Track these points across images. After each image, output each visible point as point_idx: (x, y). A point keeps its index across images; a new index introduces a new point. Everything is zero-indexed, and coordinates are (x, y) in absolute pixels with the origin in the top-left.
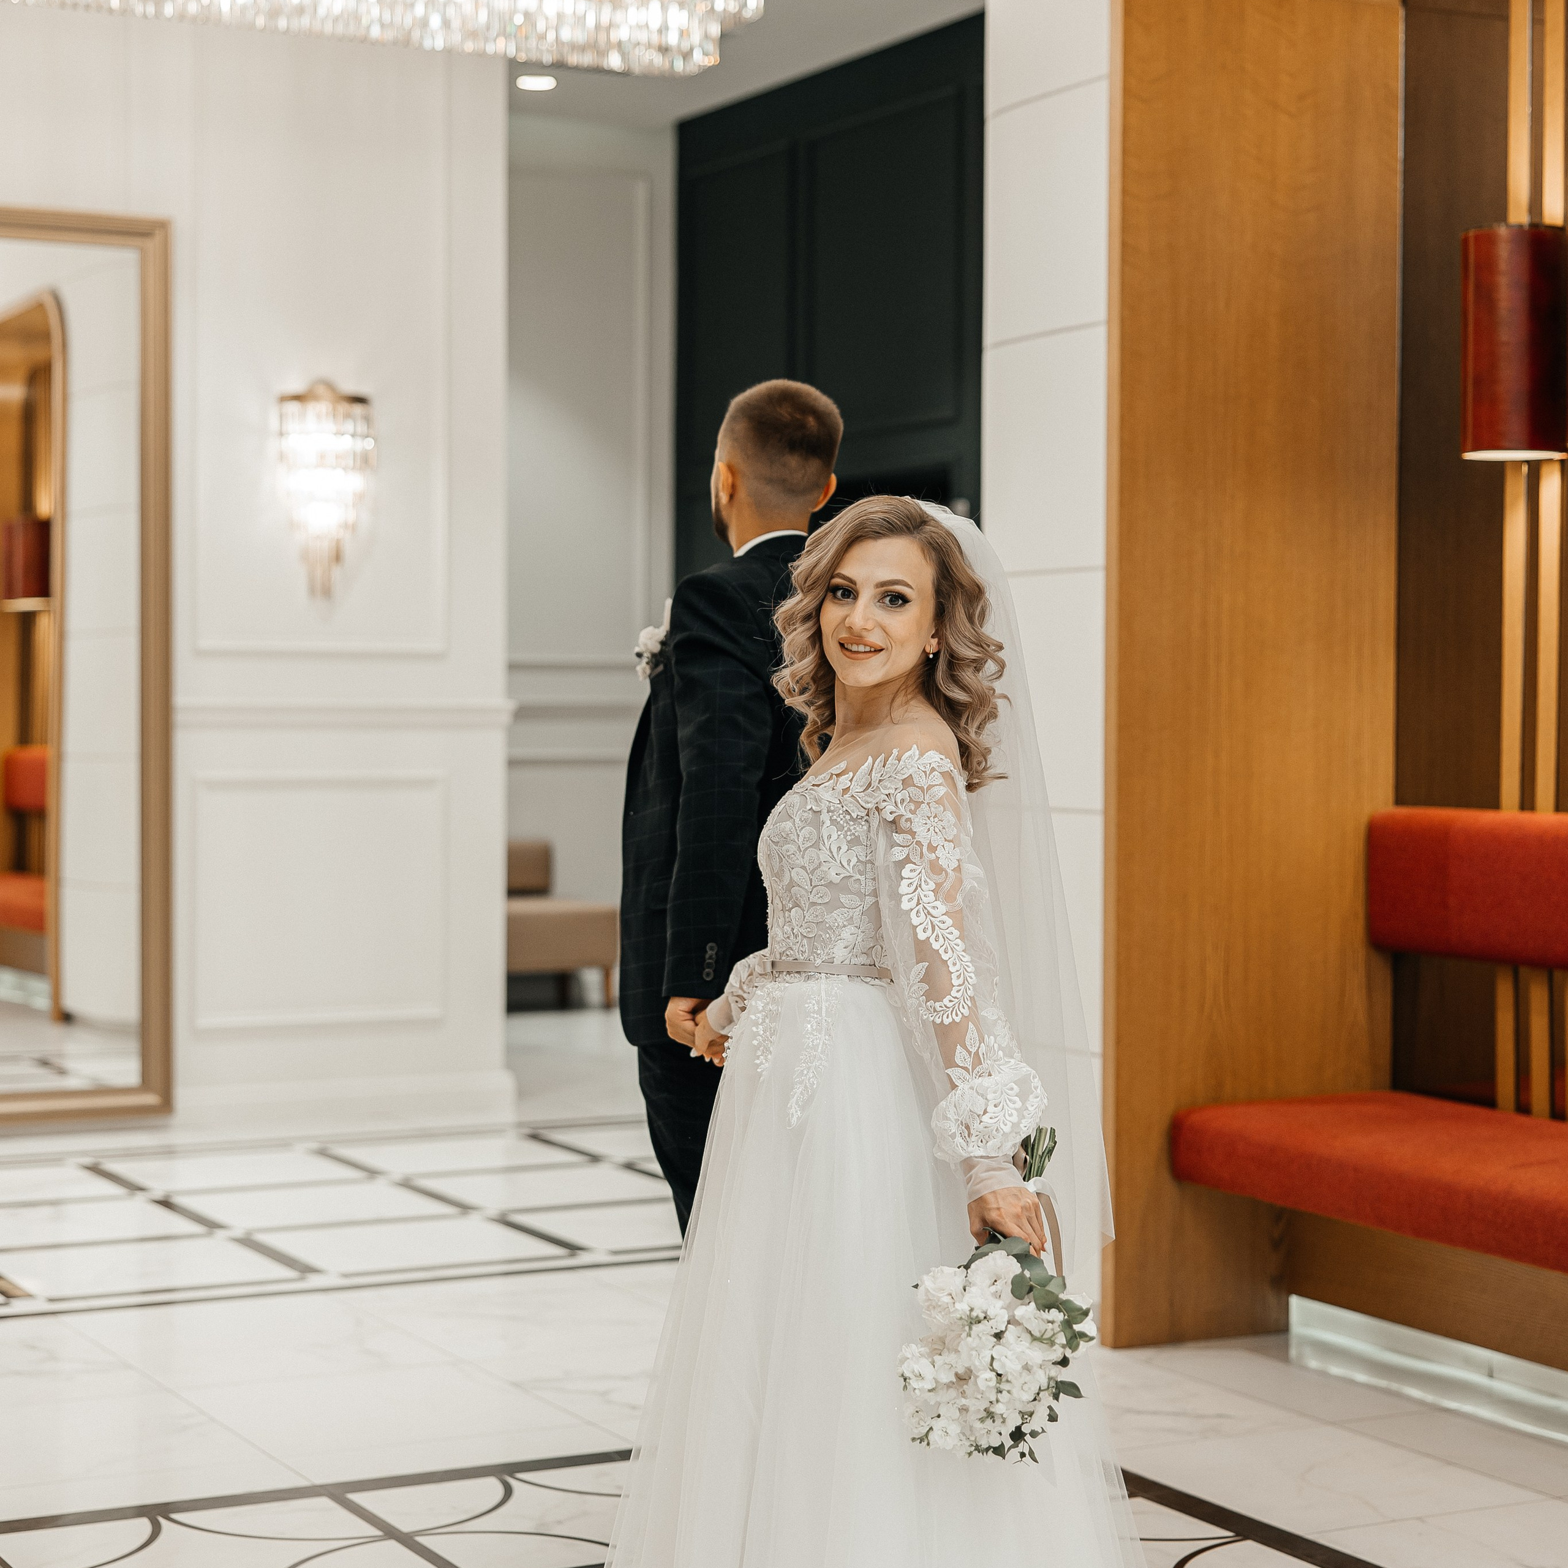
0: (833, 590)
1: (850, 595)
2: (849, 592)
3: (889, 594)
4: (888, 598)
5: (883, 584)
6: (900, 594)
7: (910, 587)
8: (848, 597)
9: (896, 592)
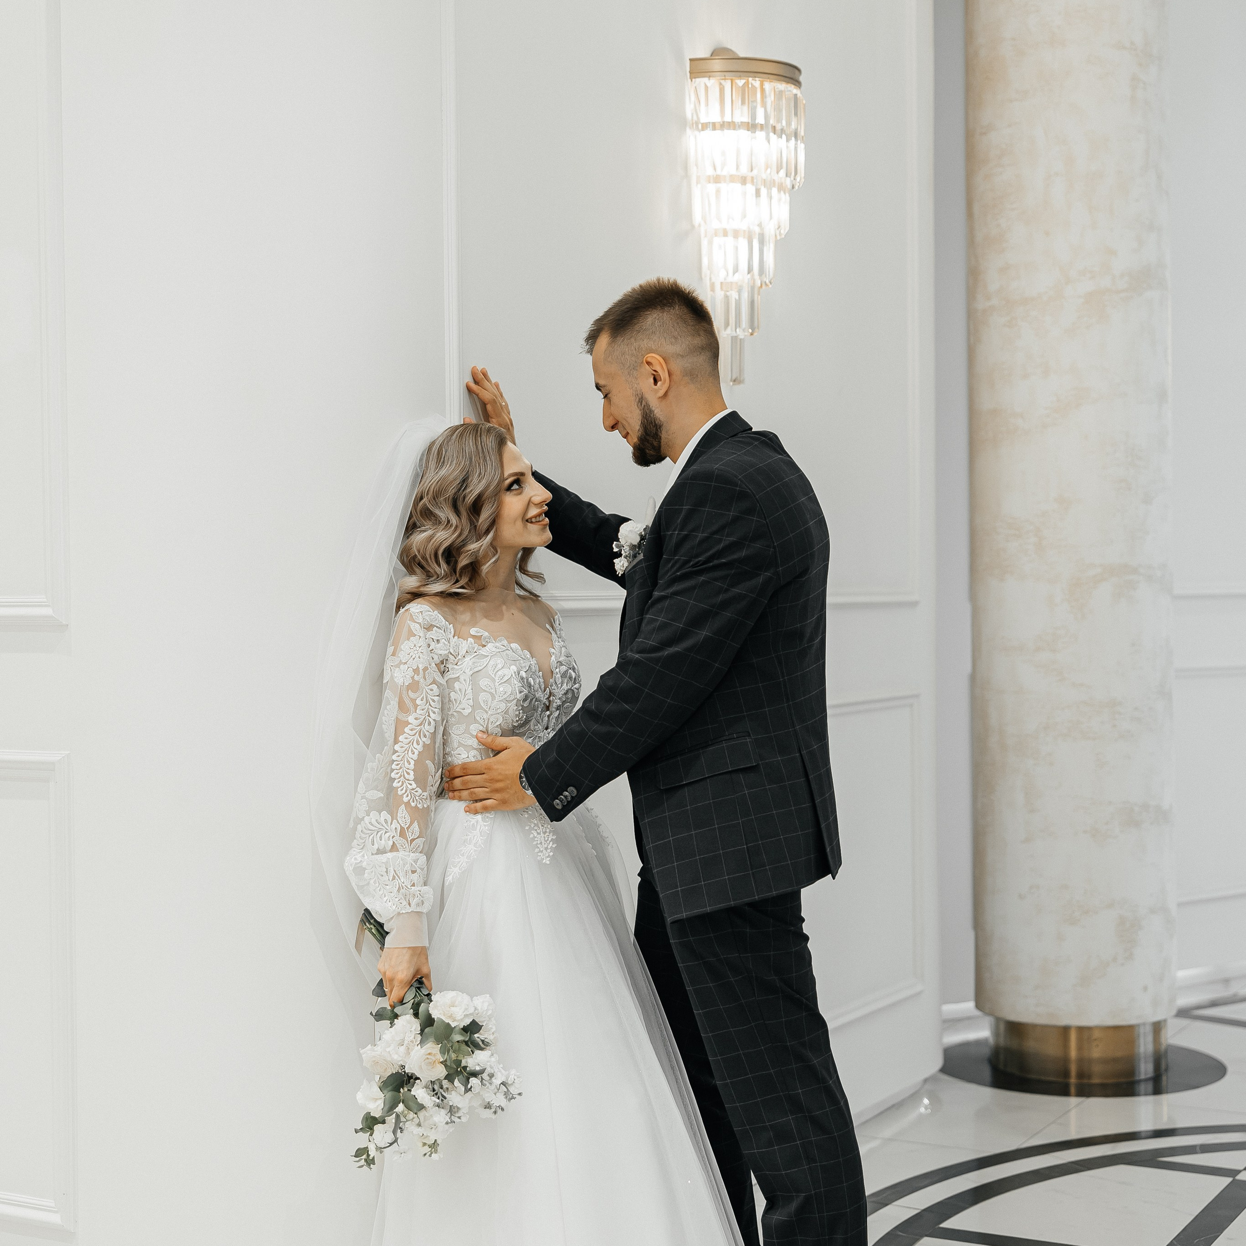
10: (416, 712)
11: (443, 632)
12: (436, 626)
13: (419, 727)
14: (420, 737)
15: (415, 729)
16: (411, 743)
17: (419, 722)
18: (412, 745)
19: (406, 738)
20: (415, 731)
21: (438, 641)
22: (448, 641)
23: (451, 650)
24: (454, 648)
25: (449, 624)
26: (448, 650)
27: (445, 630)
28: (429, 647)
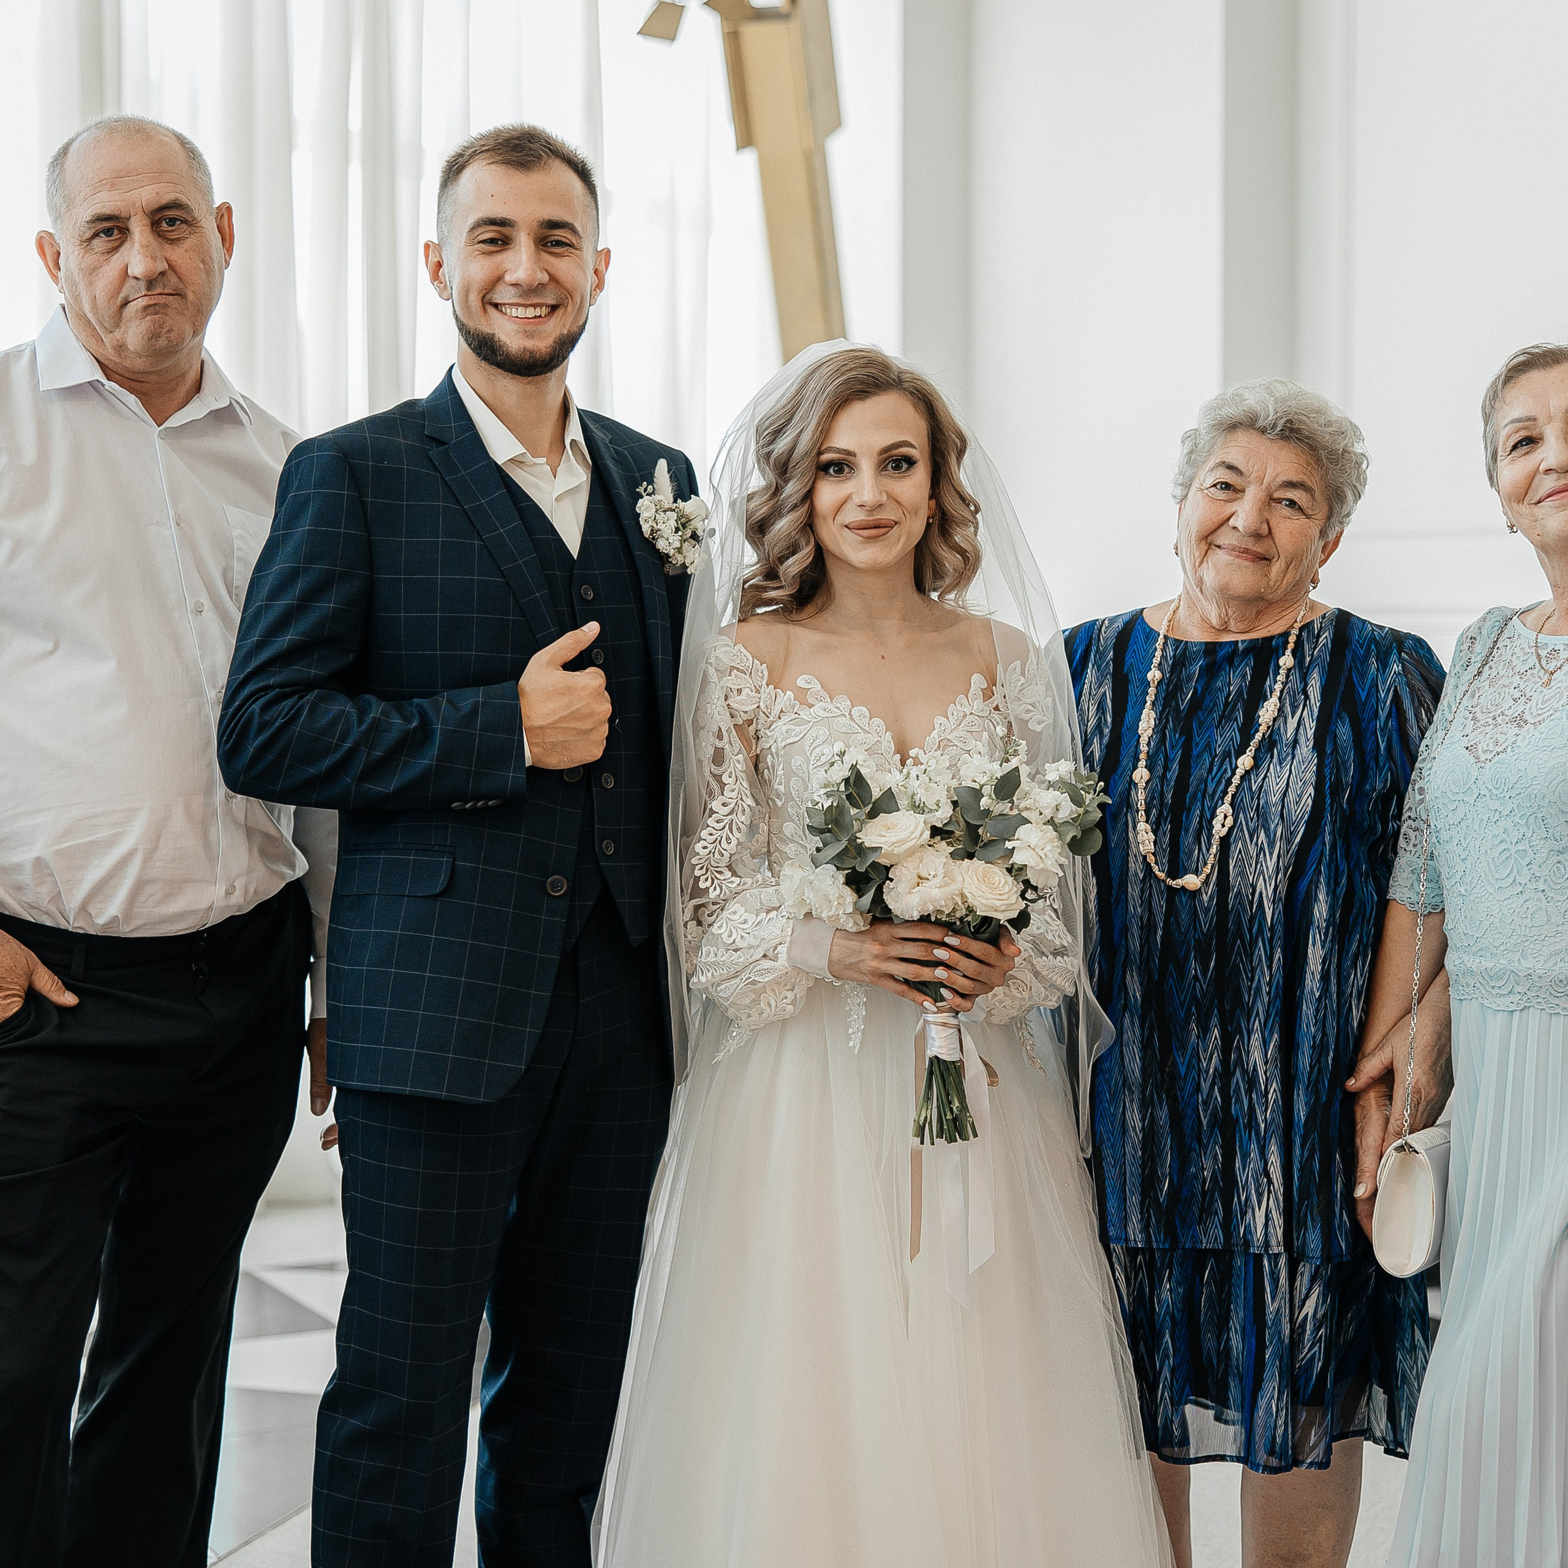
0: (826, 468)
1: (847, 469)
2: (845, 465)
3: (892, 459)
5: (886, 450)
6: (905, 457)
7: (913, 448)
8: (844, 473)
9: (902, 455)
10: (723, 795)
11: (747, 677)
12: (736, 668)
13: (730, 817)
14: (731, 832)
15: (722, 821)
16: (718, 841)
17: (727, 810)
18: (720, 844)
19: (711, 834)
20: (722, 824)
21: (739, 691)
22: (758, 692)
23: (762, 706)
24: (767, 703)
25: (761, 665)
26: (757, 705)
27: (751, 673)
28: (726, 700)
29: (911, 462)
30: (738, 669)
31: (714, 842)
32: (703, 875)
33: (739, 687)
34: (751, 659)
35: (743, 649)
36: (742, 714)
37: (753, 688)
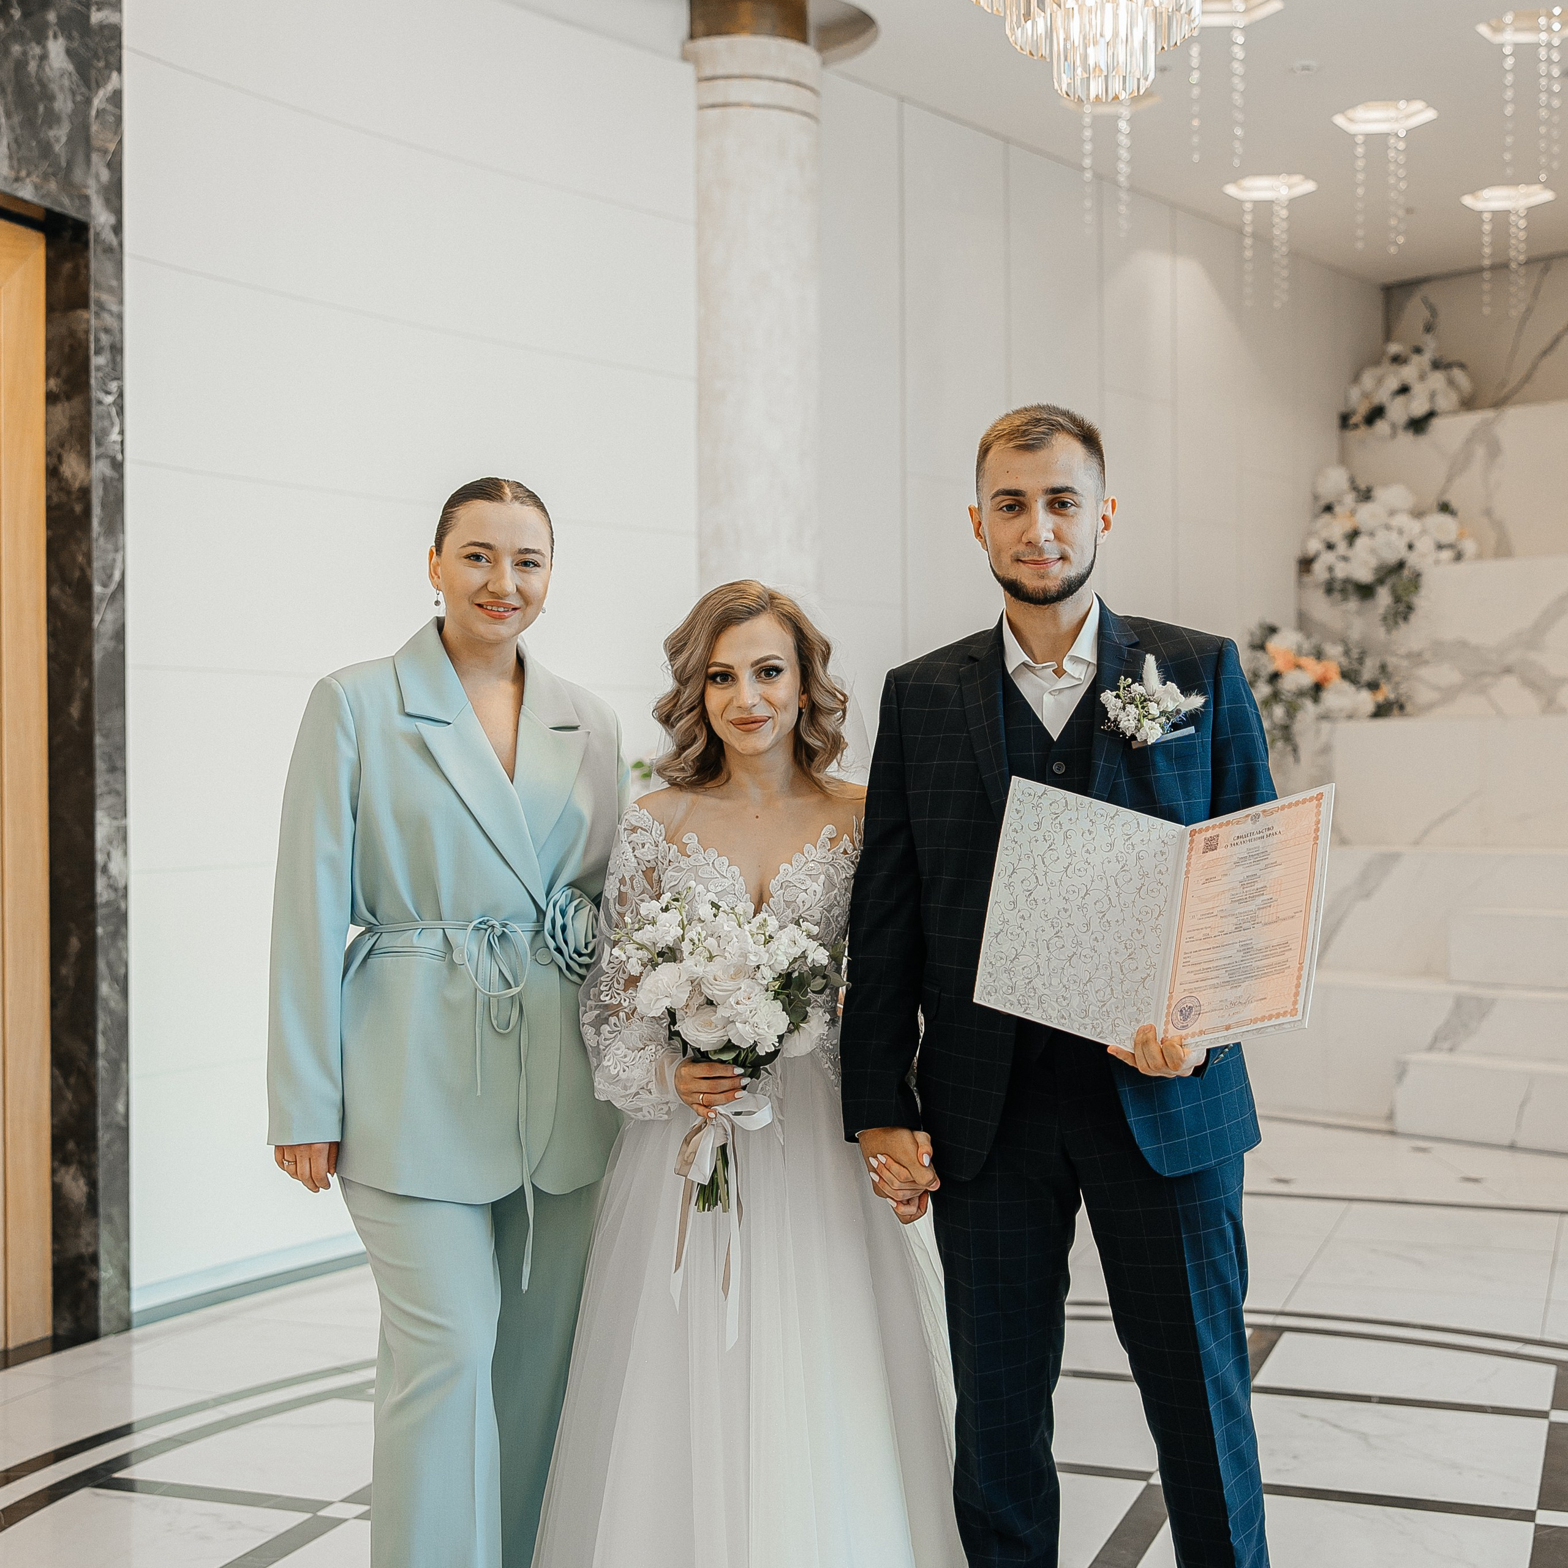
0: (713, 677)
1: (728, 679)
2: (727, 676)
3: (764, 668)
4: (763, 673)
5: (758, 662)
6: (774, 667)
7: (781, 659)
8: (727, 681)
9: (770, 666)
11: (649, 834)
21: (643, 845)
22: (657, 846)
23: (659, 857)
24: (662, 855)
25: (660, 825)
26: (656, 856)
27: (651, 831)
28: (633, 852)
29: (778, 670)
30: (642, 828)
31: (620, 963)
32: (606, 991)
33: (643, 842)
34: (652, 820)
35: (646, 813)
36: (646, 863)
37: (653, 843)
